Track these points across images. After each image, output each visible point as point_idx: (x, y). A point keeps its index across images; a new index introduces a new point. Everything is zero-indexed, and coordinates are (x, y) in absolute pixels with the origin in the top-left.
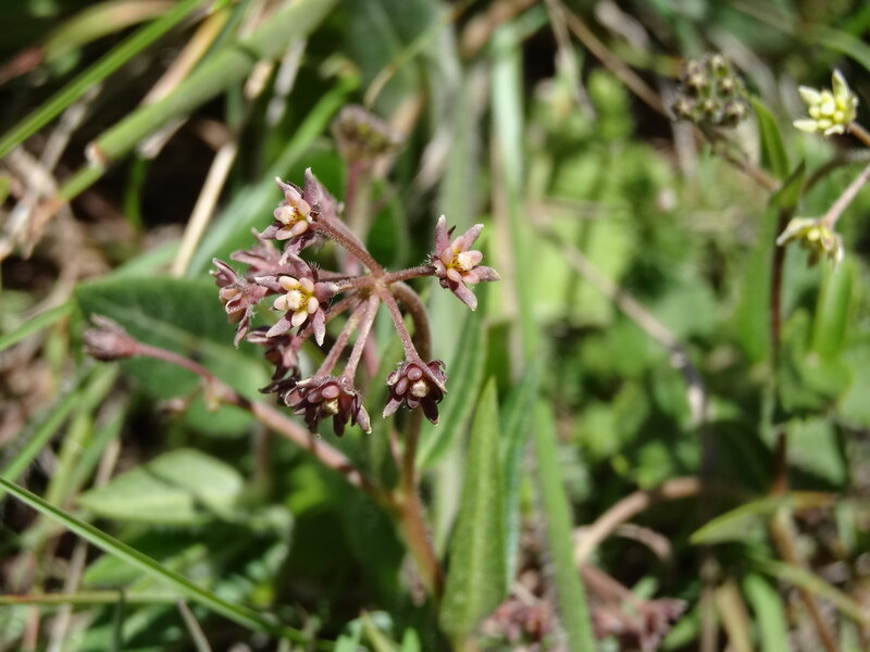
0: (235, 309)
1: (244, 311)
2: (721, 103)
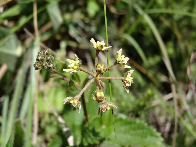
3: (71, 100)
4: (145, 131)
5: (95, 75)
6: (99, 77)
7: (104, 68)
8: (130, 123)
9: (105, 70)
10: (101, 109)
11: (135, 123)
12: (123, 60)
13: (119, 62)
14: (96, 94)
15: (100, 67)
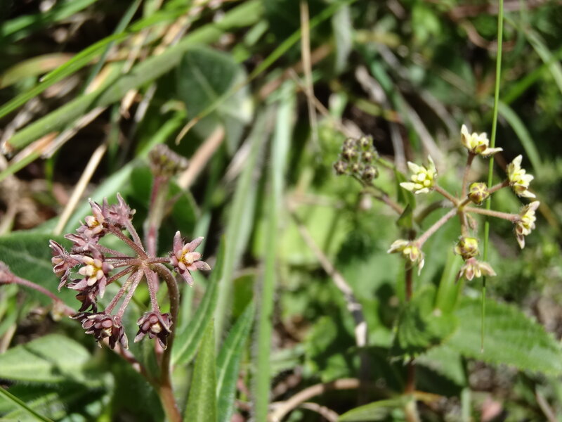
0: (59, 270)
1: (65, 271)
2: (363, 166)
3: (406, 247)
4: (529, 334)
5: (460, 202)
6: (466, 208)
7: (485, 192)
8: (497, 313)
9: (486, 196)
10: (461, 274)
11: (508, 313)
12: (521, 181)
13: (514, 183)
14: (462, 243)
15: (478, 189)
